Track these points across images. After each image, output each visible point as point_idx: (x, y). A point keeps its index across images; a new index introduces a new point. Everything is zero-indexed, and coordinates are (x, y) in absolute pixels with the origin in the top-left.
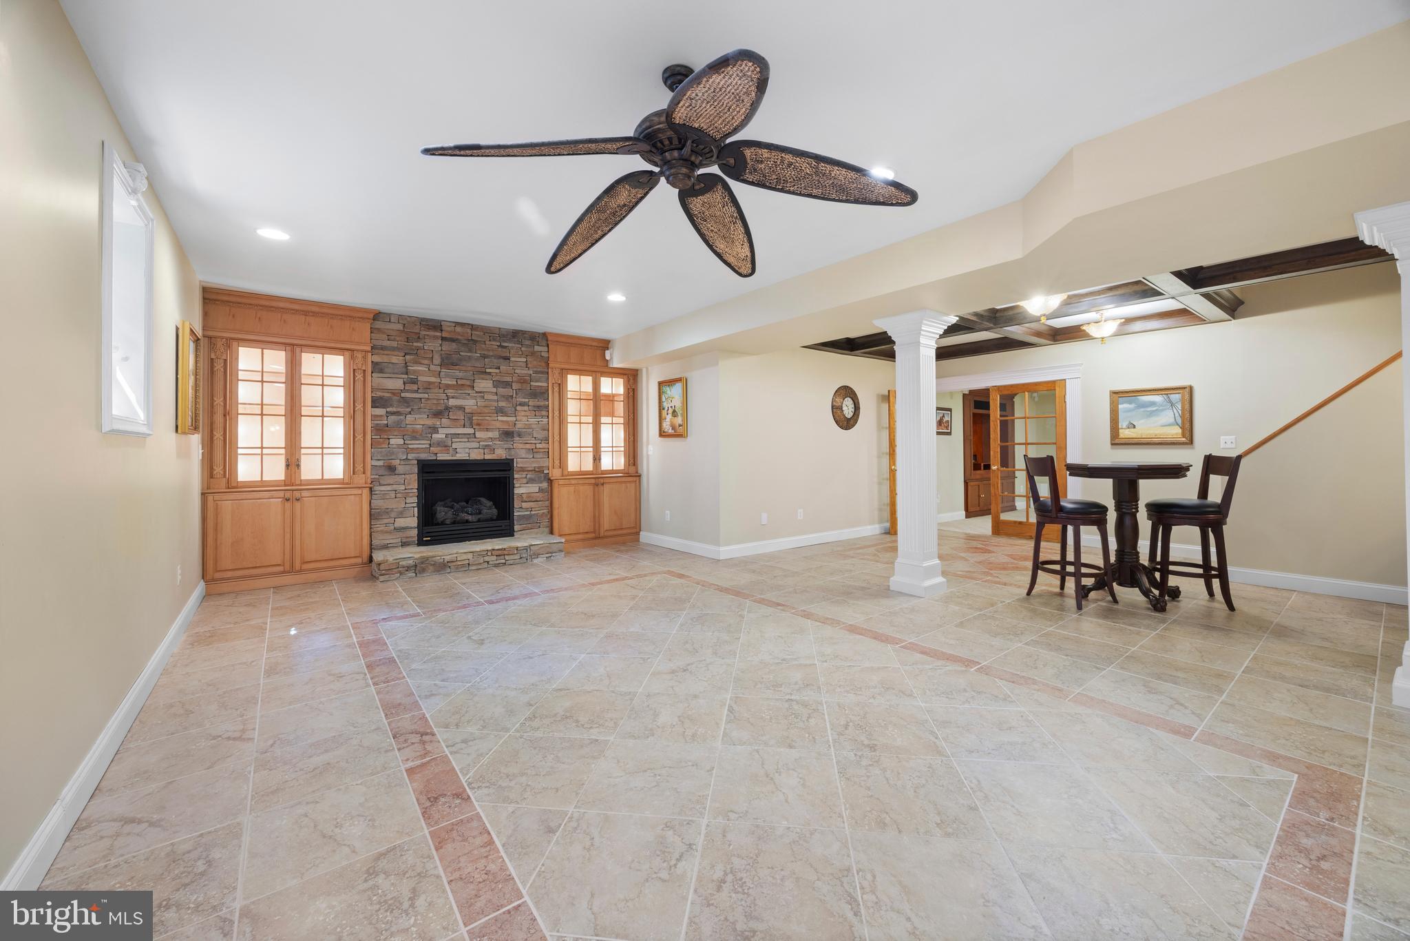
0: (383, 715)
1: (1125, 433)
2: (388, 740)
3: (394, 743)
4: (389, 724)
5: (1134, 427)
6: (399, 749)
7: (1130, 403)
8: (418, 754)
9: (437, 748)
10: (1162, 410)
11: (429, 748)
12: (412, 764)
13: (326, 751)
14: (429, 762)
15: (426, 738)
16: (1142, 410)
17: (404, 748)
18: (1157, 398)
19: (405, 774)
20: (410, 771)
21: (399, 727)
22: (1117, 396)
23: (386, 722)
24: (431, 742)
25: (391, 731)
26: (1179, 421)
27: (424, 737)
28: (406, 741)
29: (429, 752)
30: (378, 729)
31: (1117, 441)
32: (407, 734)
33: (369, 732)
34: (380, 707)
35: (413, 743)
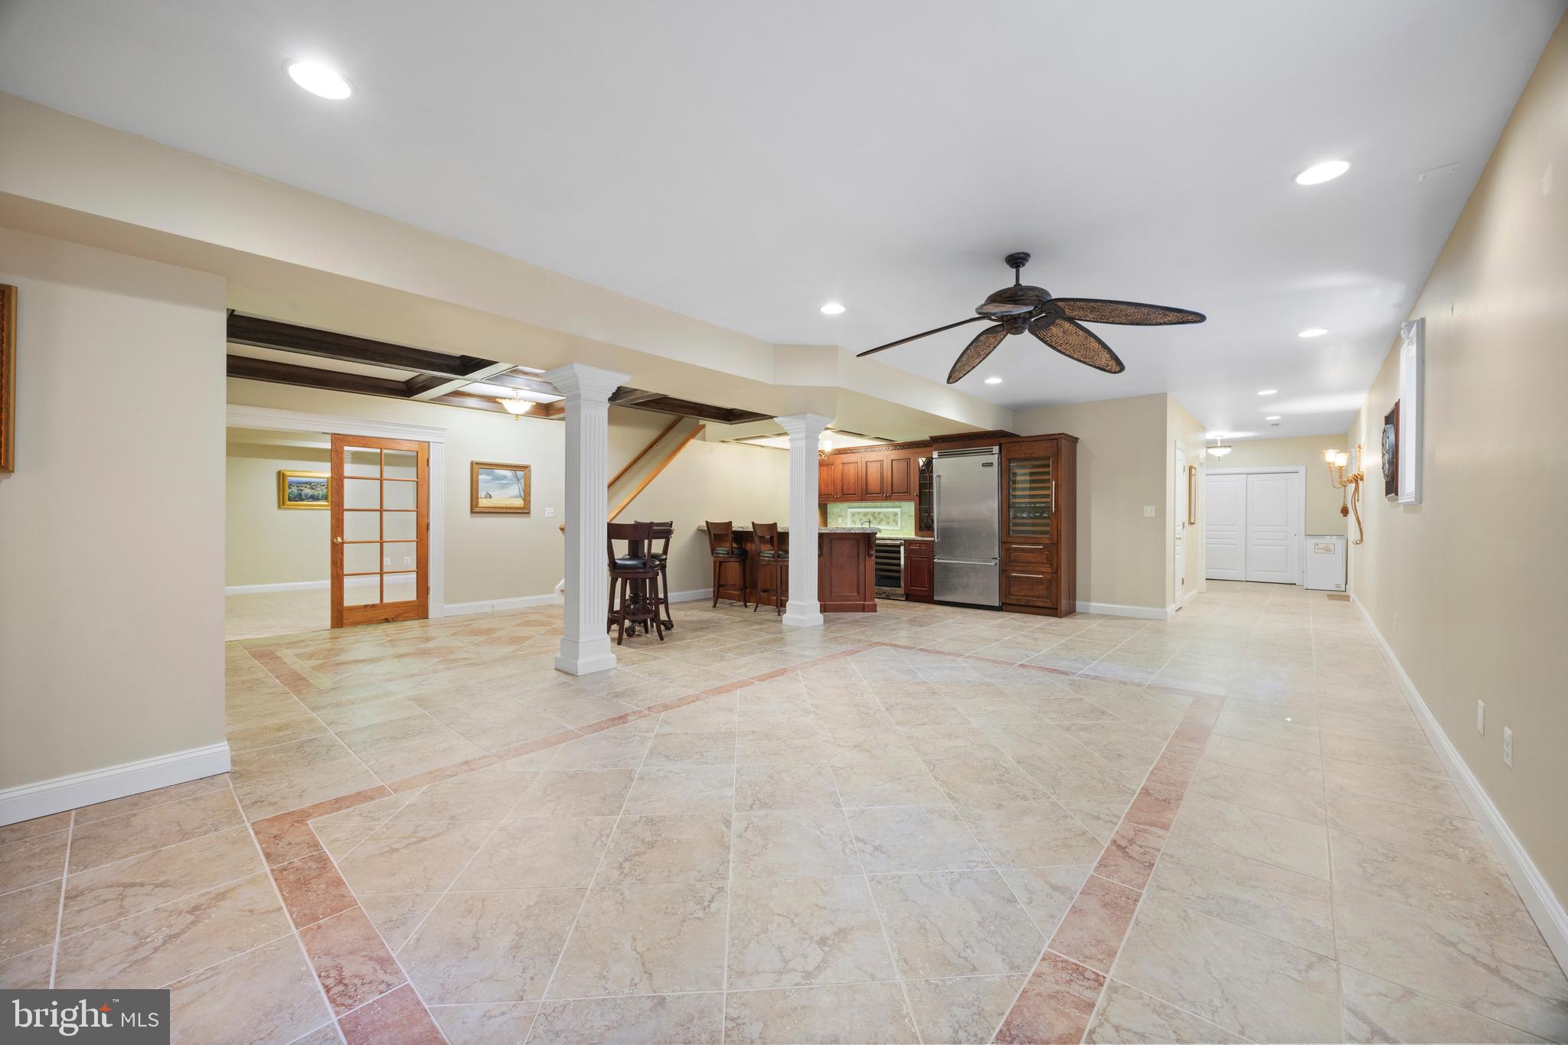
0: (1140, 904)
1: (483, 502)
2: (1161, 866)
3: (1158, 861)
4: (1142, 886)
5: (491, 497)
6: (1158, 850)
7: (488, 475)
8: (1146, 835)
9: (1124, 829)
10: (512, 484)
11: (1131, 834)
12: (1158, 832)
13: (1236, 901)
14: (1144, 824)
15: (1124, 843)
16: (497, 482)
17: (1153, 848)
18: (508, 473)
19: (1172, 828)
20: (1165, 827)
21: (1138, 873)
22: (476, 467)
23: (1144, 892)
24: (1123, 837)
25: (1149, 875)
26: (523, 494)
27: (1124, 845)
28: (1145, 854)
29: (1135, 830)
30: (1161, 888)
31: (477, 510)
32: (1137, 860)
33: (1174, 891)
34: (1133, 921)
35: (1141, 847)
